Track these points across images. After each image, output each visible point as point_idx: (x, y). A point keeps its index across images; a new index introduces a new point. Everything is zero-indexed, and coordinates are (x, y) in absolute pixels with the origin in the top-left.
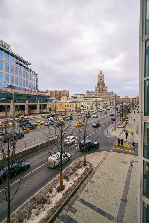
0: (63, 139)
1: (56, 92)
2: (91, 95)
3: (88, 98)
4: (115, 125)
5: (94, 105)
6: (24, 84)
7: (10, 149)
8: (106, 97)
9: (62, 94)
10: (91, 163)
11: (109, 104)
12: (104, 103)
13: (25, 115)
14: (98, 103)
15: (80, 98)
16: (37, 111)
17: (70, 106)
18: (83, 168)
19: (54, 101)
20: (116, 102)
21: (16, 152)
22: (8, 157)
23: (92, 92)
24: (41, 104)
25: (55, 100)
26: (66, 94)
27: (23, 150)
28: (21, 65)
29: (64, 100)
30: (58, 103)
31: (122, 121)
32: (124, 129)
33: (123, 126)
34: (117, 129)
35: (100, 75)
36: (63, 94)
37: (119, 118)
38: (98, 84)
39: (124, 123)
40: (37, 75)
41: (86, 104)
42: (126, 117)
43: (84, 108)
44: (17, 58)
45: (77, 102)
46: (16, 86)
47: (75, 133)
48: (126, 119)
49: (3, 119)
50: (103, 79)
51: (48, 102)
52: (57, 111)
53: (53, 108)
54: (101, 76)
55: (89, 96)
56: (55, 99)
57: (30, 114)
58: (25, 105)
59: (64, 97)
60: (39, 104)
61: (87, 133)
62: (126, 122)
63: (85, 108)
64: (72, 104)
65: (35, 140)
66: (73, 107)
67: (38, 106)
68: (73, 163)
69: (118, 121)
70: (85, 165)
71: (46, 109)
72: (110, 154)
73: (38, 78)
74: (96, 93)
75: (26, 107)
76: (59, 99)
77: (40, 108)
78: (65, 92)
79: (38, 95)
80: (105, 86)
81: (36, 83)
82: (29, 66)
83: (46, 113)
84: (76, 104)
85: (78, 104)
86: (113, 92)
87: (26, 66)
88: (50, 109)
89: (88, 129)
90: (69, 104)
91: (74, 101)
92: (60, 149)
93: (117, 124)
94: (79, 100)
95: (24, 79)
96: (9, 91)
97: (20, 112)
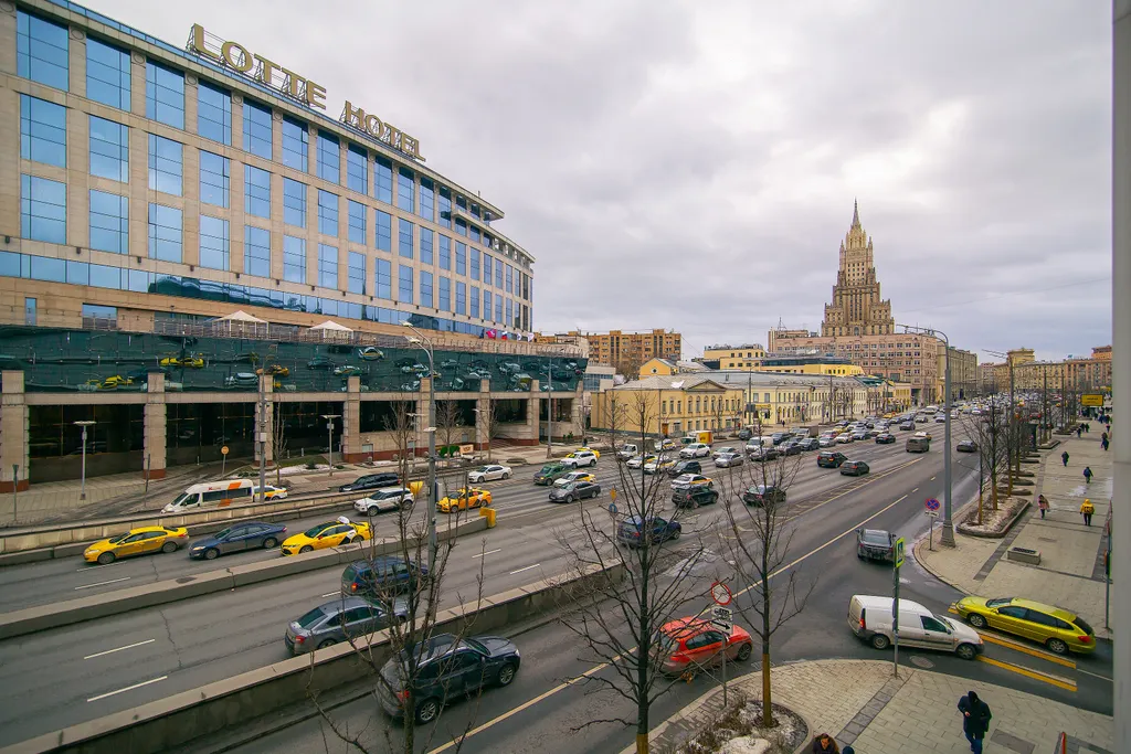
0: (651, 572)
1: (615, 338)
2: (798, 352)
3: (783, 368)
4: (948, 516)
5: (819, 404)
6: (475, 306)
7: (417, 602)
8: (888, 360)
9: (647, 350)
10: (803, 713)
11: (909, 396)
12: (872, 390)
13: (477, 447)
14: (840, 391)
15: (740, 365)
16: (529, 430)
17: (685, 407)
18: (755, 737)
19: (605, 384)
20: (949, 383)
21: (442, 616)
22: (408, 631)
23: (802, 334)
24: (545, 395)
25: (610, 377)
26: (664, 346)
27: (471, 607)
28: (461, 222)
29: (653, 375)
30: (628, 391)
31: (994, 499)
32: (1007, 544)
33: (1001, 526)
34: (959, 539)
35: (850, 240)
36: (652, 348)
37: (969, 478)
38: (841, 289)
39: (1004, 508)
40: (529, 260)
41: (773, 399)
42: (1019, 473)
43: (761, 416)
44: (446, 192)
45: (722, 389)
46: (442, 315)
47: (716, 545)
48: (1020, 488)
49: (389, 462)
50: (869, 259)
51: (579, 389)
52: (619, 432)
53: (602, 414)
54: (856, 245)
55: (785, 356)
56: (612, 371)
57: (498, 440)
58: (478, 403)
59: (655, 363)
60: (535, 396)
61: (781, 550)
62: (1020, 505)
63: (767, 416)
64: (695, 396)
65: (517, 568)
66: (702, 414)
67: (533, 409)
68: (701, 700)
69: (964, 498)
70: (766, 722)
71: (569, 420)
72: (914, 679)
73: (535, 276)
74: (827, 340)
75: (483, 412)
76: (630, 371)
77: (543, 417)
78: (658, 336)
79: (534, 354)
80: (883, 297)
81: (526, 297)
82: (495, 226)
83: (570, 439)
84: (717, 396)
85: (728, 395)
86: (930, 333)
87: (484, 226)
88: (588, 419)
89: (787, 532)
90: (679, 396)
91: (708, 382)
92: (637, 623)
93: (959, 513)
94: (731, 379)
95: (474, 283)
96: (413, 340)
97: (457, 434)
